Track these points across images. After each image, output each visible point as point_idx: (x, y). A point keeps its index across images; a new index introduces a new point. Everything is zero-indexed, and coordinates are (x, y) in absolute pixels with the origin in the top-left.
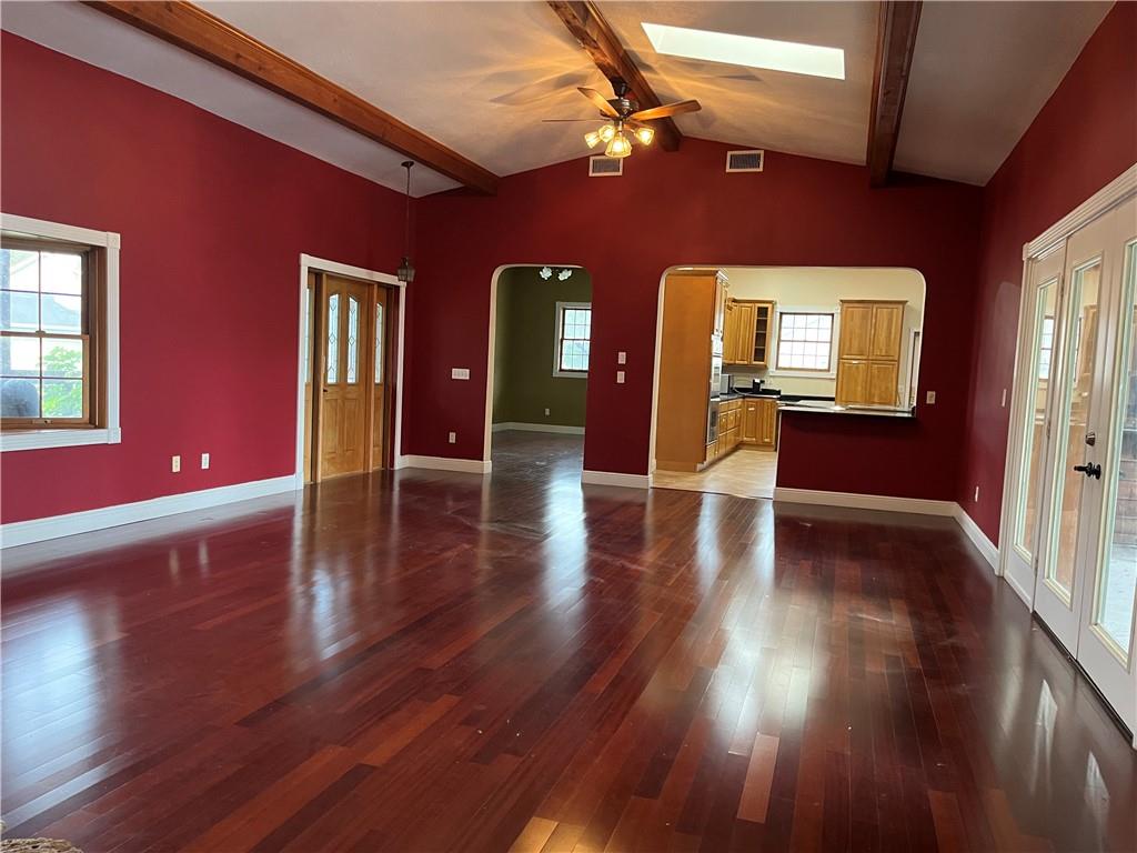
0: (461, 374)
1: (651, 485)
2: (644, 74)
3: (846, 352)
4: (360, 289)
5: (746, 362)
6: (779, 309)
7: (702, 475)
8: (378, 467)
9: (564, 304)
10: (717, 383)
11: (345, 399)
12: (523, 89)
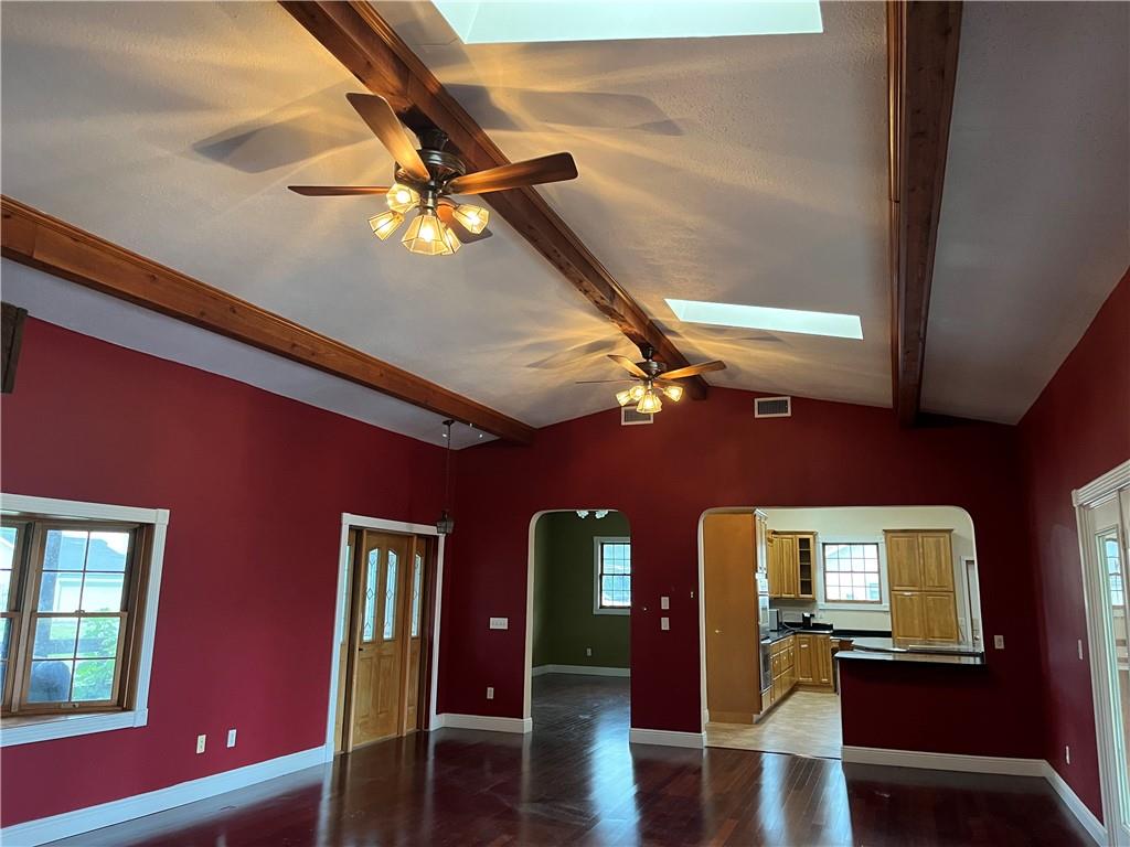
0: (499, 623)
1: (705, 744)
2: (669, 337)
3: (896, 583)
4: (400, 542)
5: (793, 596)
6: (821, 539)
7: (761, 728)
8: (413, 729)
9: (603, 539)
10: (766, 619)
11: (380, 657)
12: (555, 355)
